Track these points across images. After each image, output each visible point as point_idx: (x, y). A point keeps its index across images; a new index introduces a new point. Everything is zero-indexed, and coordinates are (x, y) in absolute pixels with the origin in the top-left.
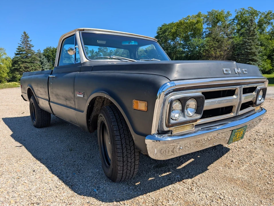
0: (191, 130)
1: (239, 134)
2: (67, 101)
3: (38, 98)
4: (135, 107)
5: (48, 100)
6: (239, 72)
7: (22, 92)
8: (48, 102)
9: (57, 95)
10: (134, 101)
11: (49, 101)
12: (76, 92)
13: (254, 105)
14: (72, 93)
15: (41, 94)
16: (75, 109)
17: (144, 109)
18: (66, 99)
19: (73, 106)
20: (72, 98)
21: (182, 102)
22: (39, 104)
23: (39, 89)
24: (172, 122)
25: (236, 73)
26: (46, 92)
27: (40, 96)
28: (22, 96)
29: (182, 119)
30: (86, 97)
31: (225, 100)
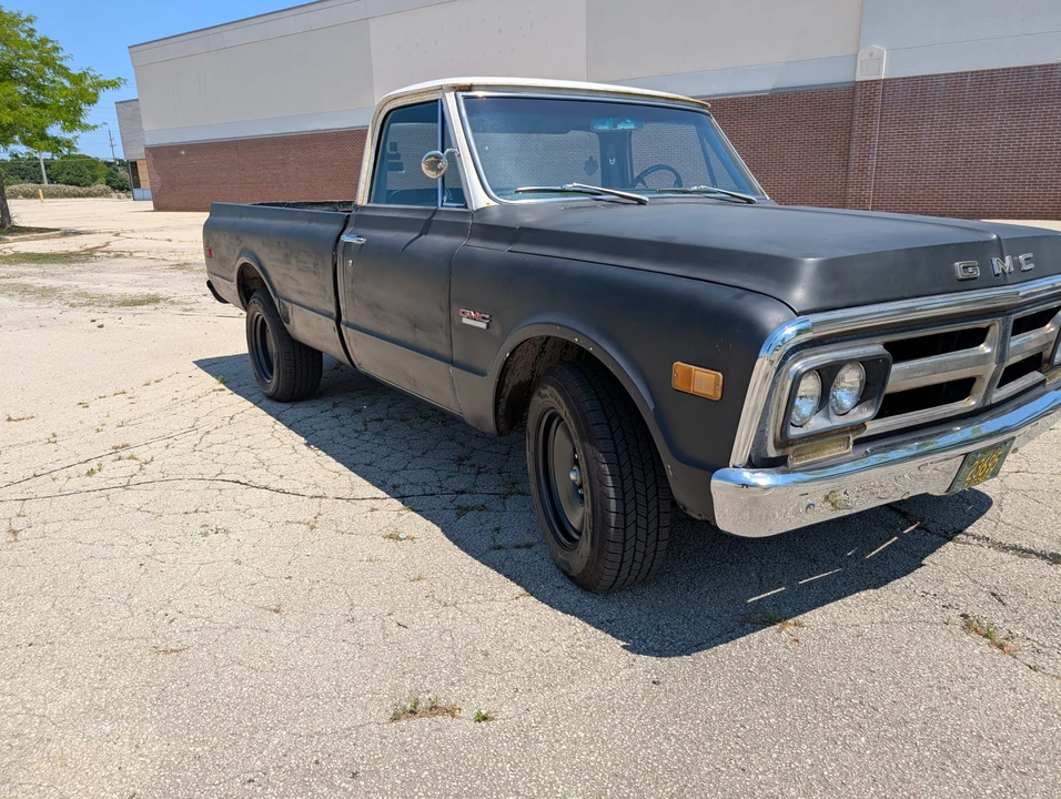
0: (842, 455)
1: (985, 465)
2: (417, 330)
3: (287, 304)
4: (678, 383)
5: (335, 315)
6: (1007, 270)
7: (210, 272)
8: (333, 323)
9: (374, 306)
10: (679, 366)
11: (338, 321)
12: (458, 310)
13: (1046, 365)
14: (442, 310)
15: (301, 293)
16: (451, 362)
17: (711, 393)
18: (415, 326)
19: (443, 350)
20: (441, 327)
21: (824, 373)
22: (288, 323)
23: (293, 273)
24: (794, 432)
25: (998, 275)
26: (324, 288)
27: (295, 297)
28: (209, 284)
29: (818, 423)
30: (497, 330)
31: (951, 361)
